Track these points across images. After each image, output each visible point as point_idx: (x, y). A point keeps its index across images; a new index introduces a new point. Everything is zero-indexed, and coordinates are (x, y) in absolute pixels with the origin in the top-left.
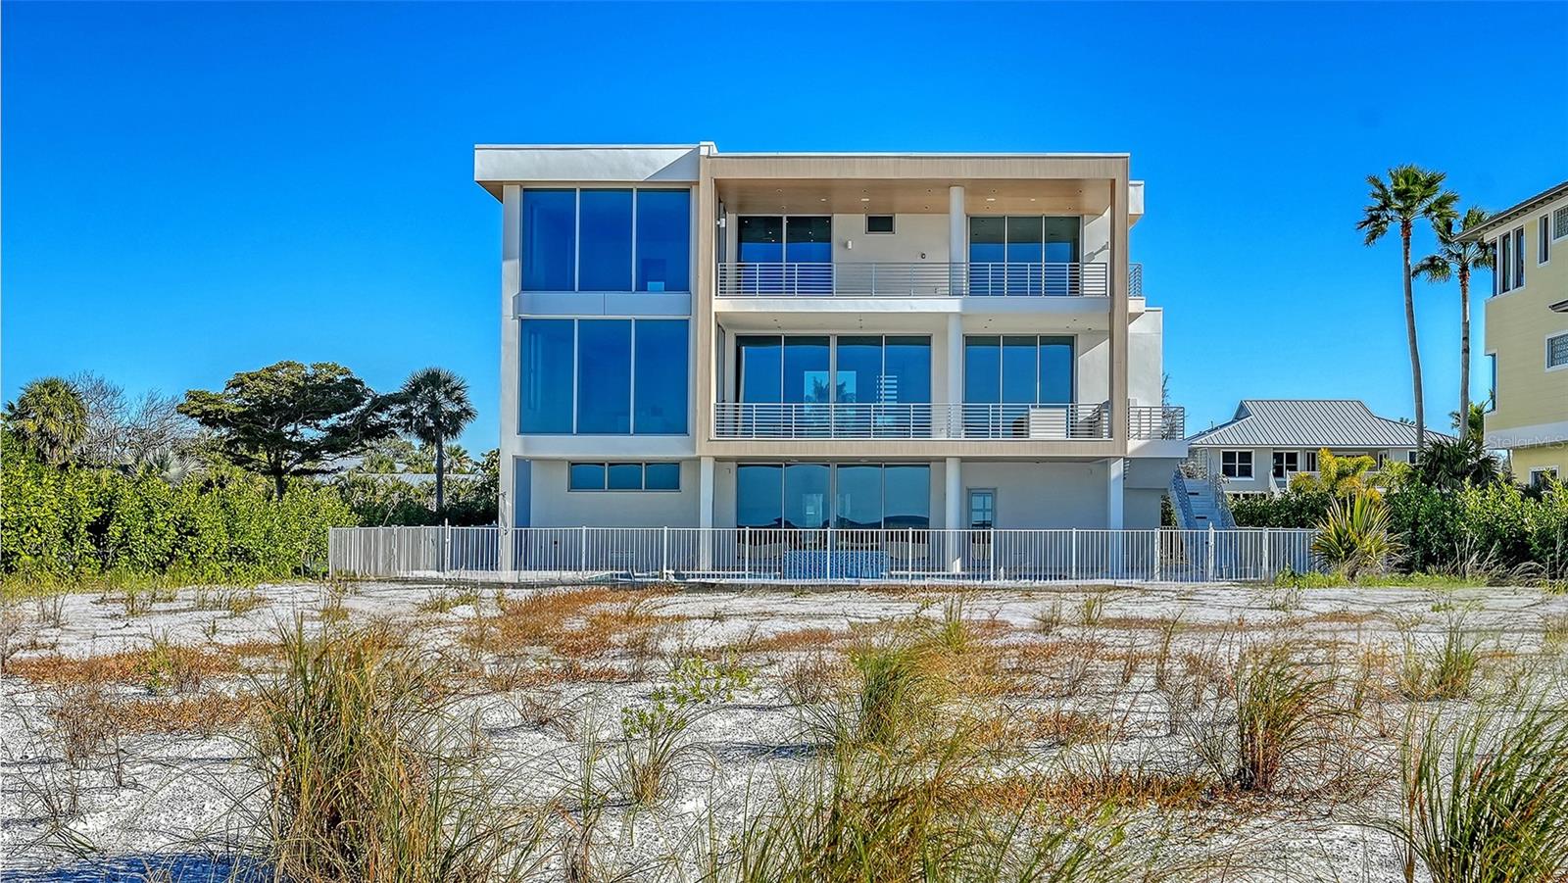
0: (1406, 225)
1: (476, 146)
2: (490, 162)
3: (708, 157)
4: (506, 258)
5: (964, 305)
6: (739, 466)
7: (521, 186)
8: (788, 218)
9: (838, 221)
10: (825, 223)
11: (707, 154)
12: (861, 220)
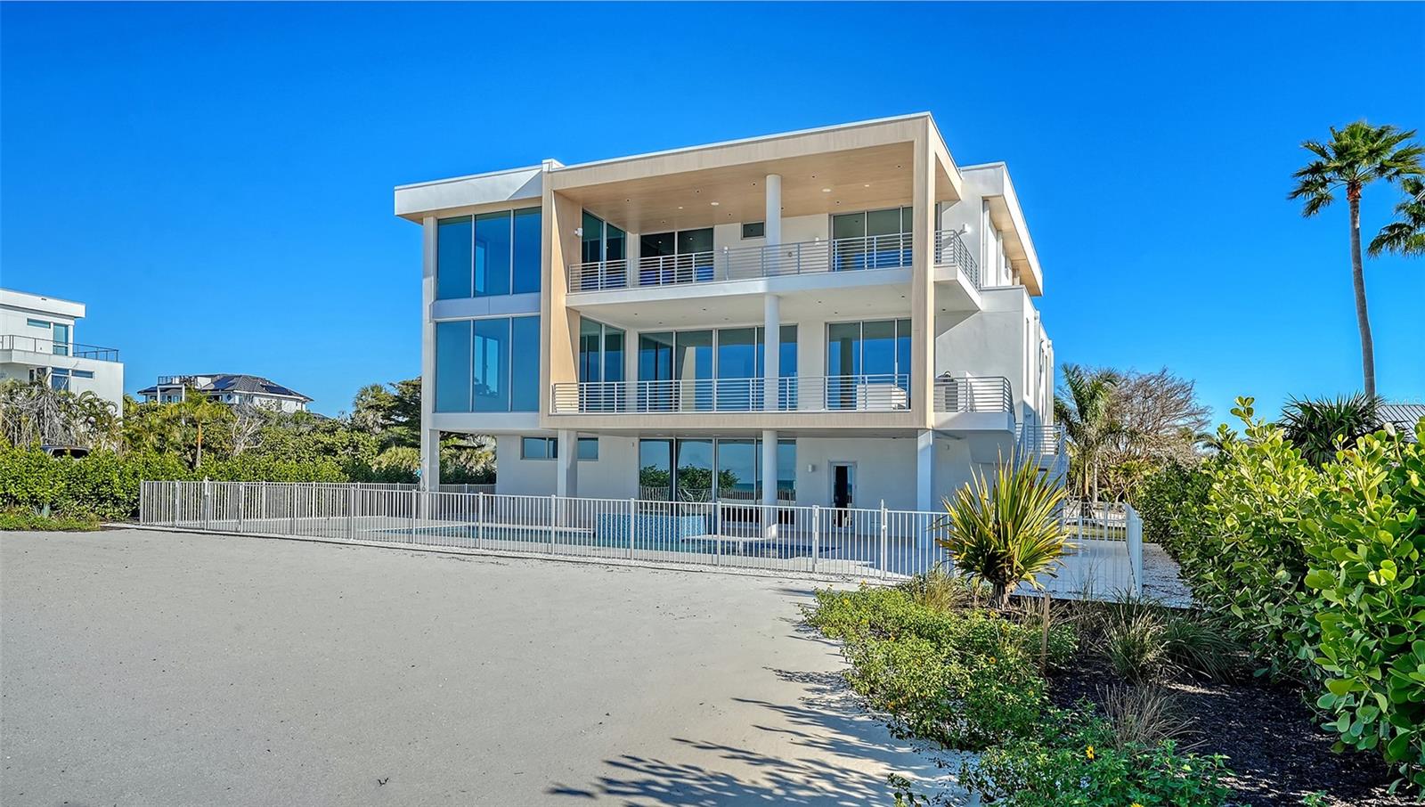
0: (1353, 186)
1: (396, 188)
2: (407, 199)
3: (549, 172)
4: (425, 277)
5: (769, 285)
6: (641, 440)
7: (434, 217)
8: (679, 233)
9: (719, 231)
10: (709, 232)
11: (547, 170)
12: (738, 227)
